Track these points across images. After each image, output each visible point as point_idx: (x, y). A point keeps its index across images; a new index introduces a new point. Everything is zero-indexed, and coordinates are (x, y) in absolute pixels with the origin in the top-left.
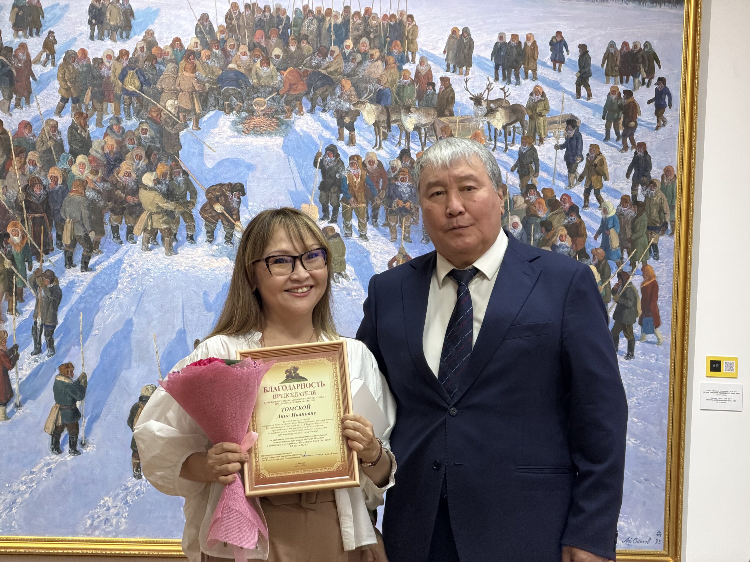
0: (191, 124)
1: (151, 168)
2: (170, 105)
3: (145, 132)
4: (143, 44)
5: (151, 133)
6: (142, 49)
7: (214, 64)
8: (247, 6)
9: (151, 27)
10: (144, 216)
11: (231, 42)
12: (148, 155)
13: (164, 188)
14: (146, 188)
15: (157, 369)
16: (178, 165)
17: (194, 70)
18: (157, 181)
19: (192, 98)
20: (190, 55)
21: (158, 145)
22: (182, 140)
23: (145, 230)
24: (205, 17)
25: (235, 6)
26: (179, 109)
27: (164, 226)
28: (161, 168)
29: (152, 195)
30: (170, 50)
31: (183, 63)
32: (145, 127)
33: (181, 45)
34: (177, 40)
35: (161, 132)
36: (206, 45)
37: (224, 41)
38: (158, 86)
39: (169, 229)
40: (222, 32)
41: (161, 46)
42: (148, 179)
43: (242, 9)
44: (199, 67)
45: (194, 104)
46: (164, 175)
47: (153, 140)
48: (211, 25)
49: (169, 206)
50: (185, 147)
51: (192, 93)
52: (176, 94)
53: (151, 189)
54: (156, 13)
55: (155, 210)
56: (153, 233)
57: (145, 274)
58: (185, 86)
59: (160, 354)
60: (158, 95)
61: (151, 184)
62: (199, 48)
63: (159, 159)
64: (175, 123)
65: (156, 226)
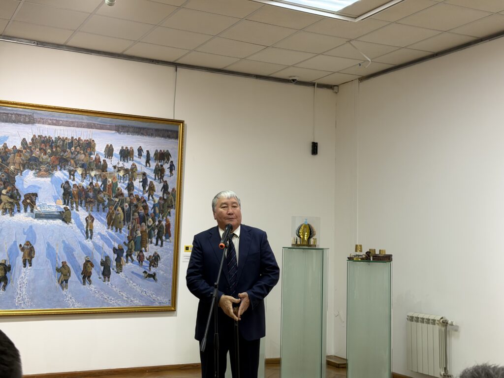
0: (19, 174)
1: (5, 188)
2: (12, 167)
3: (3, 176)
4: (3, 148)
5: (5, 177)
7: (27, 154)
8: (39, 136)
9: (6, 142)
10: (3, 204)
11: (33, 147)
12: (4, 184)
13: (10, 195)
14: (3, 194)
15: (6, 254)
16: (14, 187)
17: (20, 156)
18: (7, 192)
19: (20, 165)
20: (19, 151)
21: (8, 181)
22: (16, 179)
23: (3, 208)
24: (24, 139)
25: (34, 136)
26: (15, 169)
27: (9, 207)
28: (9, 188)
29: (5, 197)
30: (12, 150)
31: (16, 154)
32: (3, 174)
33: (16, 148)
34: (15, 146)
35: (9, 176)
36: (25, 148)
37: (31, 147)
38: (8, 161)
39: (11, 208)
40: (30, 144)
41: (9, 148)
42: (4, 192)
43: (37, 137)
44: (22, 155)
45: (20, 167)
46: (10, 190)
47: (6, 179)
48: (26, 142)
49: (11, 200)
50: (17, 181)
51: (20, 164)
52: (14, 164)
53: (5, 195)
54: (8, 138)
55: (6, 202)
56: (6, 209)
57: (2, 223)
58: (17, 161)
59: (7, 249)
60: (8, 164)
61: (5, 193)
62: (22, 149)
63: (8, 185)
64: (13, 173)
65: (6, 207)
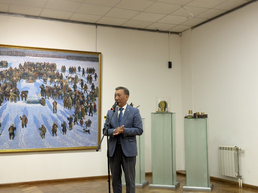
0: (18, 81)
1: (12, 89)
2: (15, 78)
3: (10, 83)
4: (10, 68)
5: (11, 83)
6: (10, 69)
7: (22, 72)
8: (28, 62)
9: (11, 66)
10: (11, 96)
11: (25, 68)
12: (11, 87)
13: (14, 92)
14: (11, 92)
15: (13, 122)
16: (16, 88)
17: (19, 73)
18: (13, 91)
19: (18, 77)
20: (18, 70)
21: (13, 85)
22: (17, 84)
23: (11, 99)
24: (20, 64)
25: (25, 62)
26: (16, 79)
27: (14, 98)
28: (13, 89)
29: (12, 93)
30: (14, 69)
31: (17, 71)
32: (10, 82)
33: (16, 69)
34: (16, 68)
35: (13, 83)
36: (21, 69)
37: (24, 68)
38: (13, 75)
39: (15, 99)
40: (23, 66)
41: (13, 69)
42: (11, 90)
43: (27, 63)
44: (20, 72)
45: (19, 78)
46: (14, 90)
47: (12, 84)
48: (21, 65)
49: (15, 95)
50: (17, 85)
51: (19, 76)
52: (16, 76)
53: (12, 92)
54: (12, 63)
55: (12, 96)
56: (12, 99)
57: (11, 106)
58: (17, 75)
59: (14, 119)
60: (13, 77)
61: (12, 91)
62: (20, 69)
63: (13, 87)
64: (16, 81)
65: (13, 98)
